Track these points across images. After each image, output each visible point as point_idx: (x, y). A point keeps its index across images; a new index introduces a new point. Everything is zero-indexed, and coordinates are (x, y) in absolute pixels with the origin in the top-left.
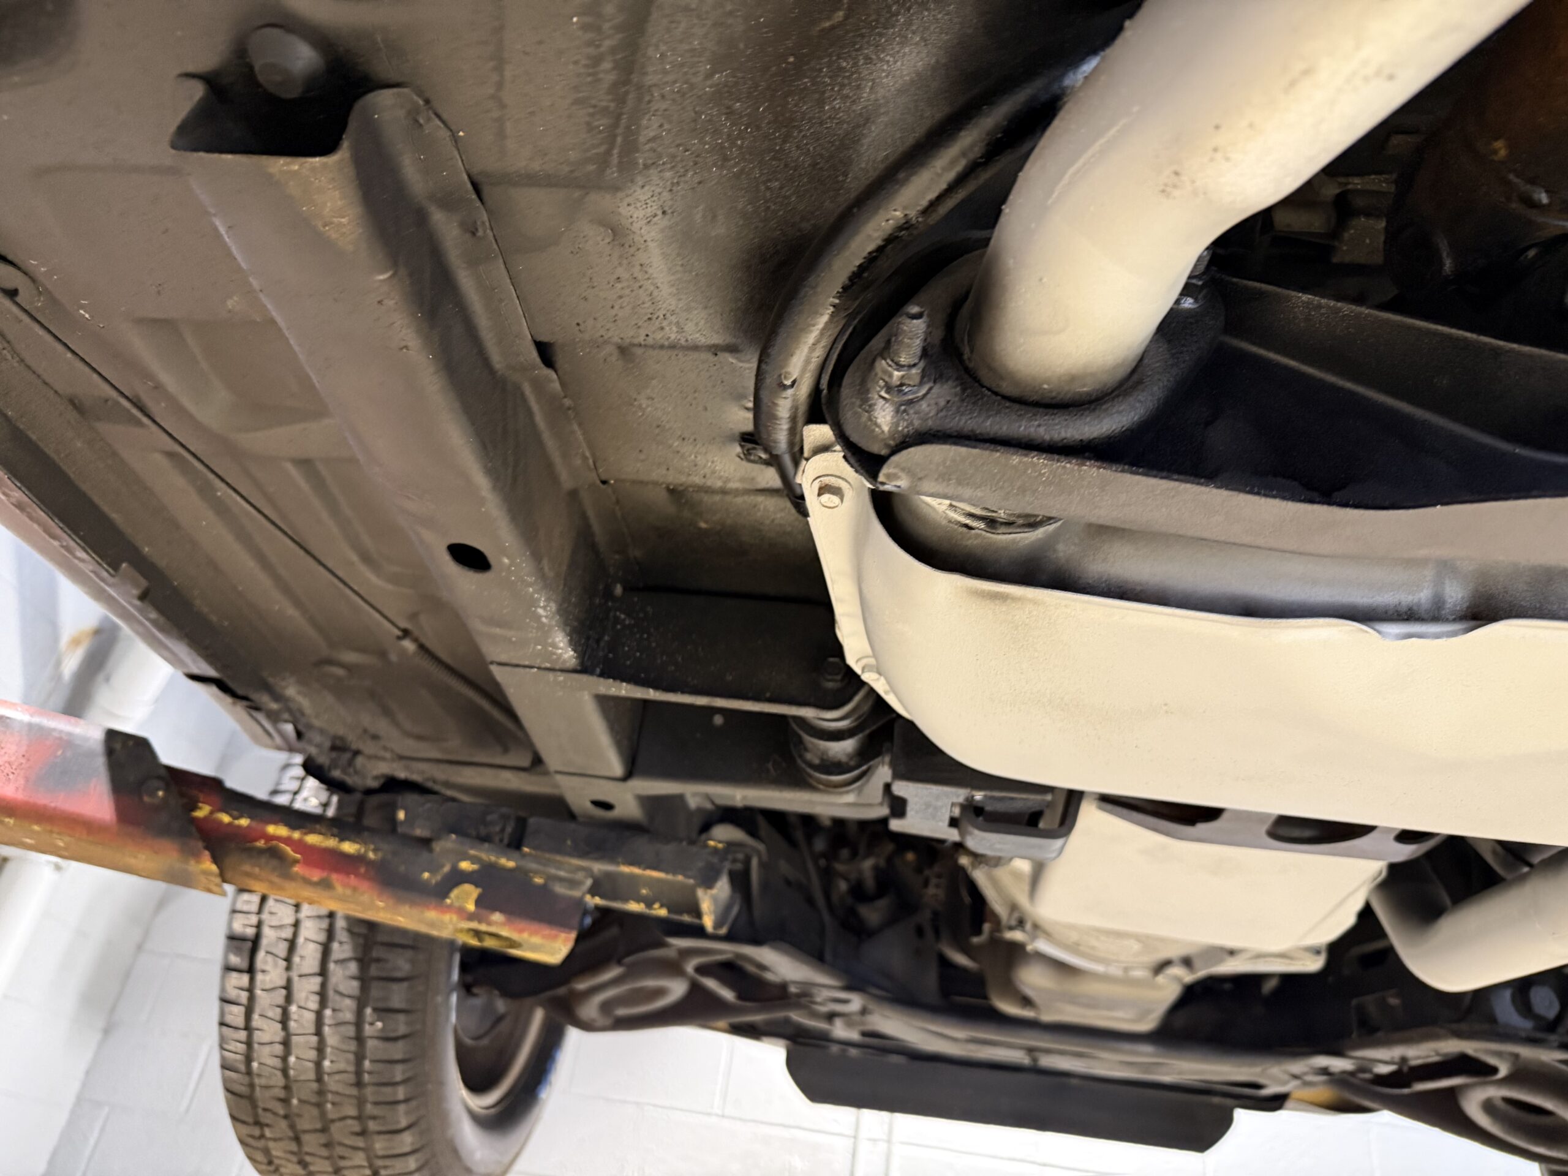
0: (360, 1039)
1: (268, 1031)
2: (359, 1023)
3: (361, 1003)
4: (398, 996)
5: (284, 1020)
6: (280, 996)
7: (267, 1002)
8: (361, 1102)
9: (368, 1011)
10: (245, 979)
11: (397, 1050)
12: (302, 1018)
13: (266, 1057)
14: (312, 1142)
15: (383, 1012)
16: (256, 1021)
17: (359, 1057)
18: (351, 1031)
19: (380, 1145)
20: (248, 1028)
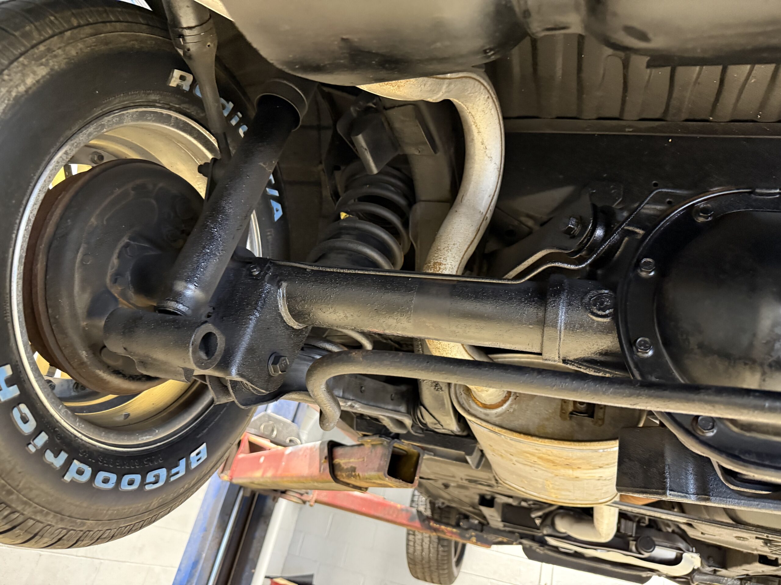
0: (438, 551)
1: (418, 548)
2: (438, 548)
3: (438, 543)
4: (445, 543)
5: (422, 546)
6: (421, 541)
7: (418, 542)
8: (438, 563)
9: (440, 546)
10: (413, 537)
11: (445, 554)
12: (426, 546)
13: (418, 553)
14: (426, 570)
15: (443, 546)
16: (416, 545)
17: (438, 554)
18: (436, 549)
19: (441, 572)
20: (414, 546)
